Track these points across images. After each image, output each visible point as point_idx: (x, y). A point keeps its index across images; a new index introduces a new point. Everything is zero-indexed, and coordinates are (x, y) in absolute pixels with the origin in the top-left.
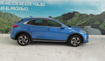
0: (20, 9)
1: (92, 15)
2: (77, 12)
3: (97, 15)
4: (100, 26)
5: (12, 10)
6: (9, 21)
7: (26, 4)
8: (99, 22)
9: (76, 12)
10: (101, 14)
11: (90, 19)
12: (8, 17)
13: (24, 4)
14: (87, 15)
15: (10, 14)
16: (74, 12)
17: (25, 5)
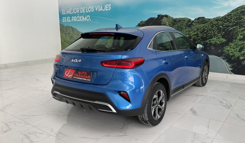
0: (82, 19)
1: (201, 20)
2: (166, 16)
4: (228, 48)
5: (73, 21)
6: (71, 39)
7: (87, 10)
8: (223, 37)
9: (164, 16)
10: (229, 15)
11: (198, 30)
12: (70, 33)
13: (85, 11)
14: (190, 20)
15: (71, 27)
16: (159, 16)
17: (87, 12)
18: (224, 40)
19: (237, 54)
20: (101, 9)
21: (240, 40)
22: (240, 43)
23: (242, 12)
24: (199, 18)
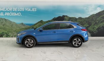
0: (14, 14)
1: (80, 18)
2: (67, 16)
3: (86, 18)
4: (89, 28)
5: (6, 15)
6: (4, 26)
7: (19, 10)
9: (65, 16)
10: (89, 17)
11: (79, 22)
12: (3, 22)
14: (76, 18)
15: (4, 19)
16: (63, 16)
17: (18, 10)
18: (88, 25)
19: (92, 30)
20: (30, 10)
21: (93, 25)
22: (93, 26)
23: (93, 16)
24: (79, 18)
